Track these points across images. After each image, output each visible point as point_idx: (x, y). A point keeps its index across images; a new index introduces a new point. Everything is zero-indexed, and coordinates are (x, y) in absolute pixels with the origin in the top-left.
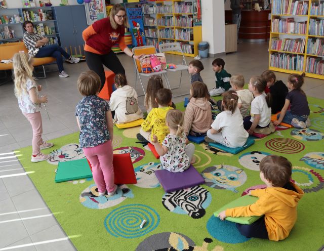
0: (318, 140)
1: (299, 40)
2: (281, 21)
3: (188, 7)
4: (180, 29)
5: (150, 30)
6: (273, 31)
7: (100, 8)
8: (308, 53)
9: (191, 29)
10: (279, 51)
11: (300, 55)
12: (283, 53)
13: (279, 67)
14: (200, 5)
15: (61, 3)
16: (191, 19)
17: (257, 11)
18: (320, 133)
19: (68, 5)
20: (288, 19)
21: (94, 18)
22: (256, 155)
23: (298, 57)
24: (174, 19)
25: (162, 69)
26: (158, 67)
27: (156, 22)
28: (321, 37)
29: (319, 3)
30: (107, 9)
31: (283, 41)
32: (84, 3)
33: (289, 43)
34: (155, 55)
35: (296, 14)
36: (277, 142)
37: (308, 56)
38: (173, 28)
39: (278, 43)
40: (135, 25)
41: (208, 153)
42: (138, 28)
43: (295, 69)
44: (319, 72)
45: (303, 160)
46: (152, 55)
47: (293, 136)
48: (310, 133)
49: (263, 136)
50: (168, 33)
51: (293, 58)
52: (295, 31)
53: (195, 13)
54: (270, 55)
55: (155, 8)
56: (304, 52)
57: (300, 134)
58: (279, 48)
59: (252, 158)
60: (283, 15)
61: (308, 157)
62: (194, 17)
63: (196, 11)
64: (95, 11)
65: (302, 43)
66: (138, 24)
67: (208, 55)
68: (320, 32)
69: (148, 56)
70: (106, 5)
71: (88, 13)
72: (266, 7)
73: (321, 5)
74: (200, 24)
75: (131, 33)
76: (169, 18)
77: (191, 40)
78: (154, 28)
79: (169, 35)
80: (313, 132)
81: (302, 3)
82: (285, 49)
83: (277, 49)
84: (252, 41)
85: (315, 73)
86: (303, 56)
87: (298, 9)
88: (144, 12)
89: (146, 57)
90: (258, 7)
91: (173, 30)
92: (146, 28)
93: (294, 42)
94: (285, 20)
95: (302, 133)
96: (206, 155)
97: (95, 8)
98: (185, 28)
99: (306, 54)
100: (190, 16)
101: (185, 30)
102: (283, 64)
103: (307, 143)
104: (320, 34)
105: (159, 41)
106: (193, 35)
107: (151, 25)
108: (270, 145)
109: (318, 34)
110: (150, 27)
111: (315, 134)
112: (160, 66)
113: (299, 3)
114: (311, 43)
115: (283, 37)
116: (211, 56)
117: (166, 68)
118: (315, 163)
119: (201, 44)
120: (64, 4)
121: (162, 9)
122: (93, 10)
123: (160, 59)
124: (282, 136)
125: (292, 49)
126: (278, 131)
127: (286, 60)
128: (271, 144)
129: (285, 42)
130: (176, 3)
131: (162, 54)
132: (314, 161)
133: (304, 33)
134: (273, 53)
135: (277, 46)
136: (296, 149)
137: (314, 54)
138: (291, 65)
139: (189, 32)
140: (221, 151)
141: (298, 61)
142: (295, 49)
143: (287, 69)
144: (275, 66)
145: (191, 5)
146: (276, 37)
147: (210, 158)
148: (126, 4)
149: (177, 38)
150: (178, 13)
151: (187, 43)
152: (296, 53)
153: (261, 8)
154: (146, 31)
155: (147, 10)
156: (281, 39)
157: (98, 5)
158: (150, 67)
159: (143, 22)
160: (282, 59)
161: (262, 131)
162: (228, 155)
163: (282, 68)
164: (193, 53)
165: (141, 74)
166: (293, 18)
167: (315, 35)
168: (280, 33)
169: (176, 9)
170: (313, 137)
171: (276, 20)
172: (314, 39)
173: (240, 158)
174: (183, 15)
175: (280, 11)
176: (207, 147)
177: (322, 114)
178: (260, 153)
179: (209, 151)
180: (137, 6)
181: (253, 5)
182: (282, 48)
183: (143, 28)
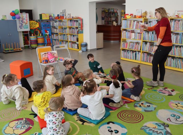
0: (152, 111)
1: (137, 43)
2: (127, 32)
3: (75, 23)
4: (71, 35)
5: (55, 35)
6: (123, 37)
7: (26, 22)
8: (143, 50)
9: (77, 35)
10: (126, 49)
11: (138, 51)
12: (128, 50)
13: (126, 58)
14: (82, 22)
15: (2, 18)
16: (77, 30)
17: (114, 26)
18: (153, 105)
19: (6, 19)
20: (131, 31)
21: (22, 27)
22: (111, 125)
23: (137, 52)
24: (68, 29)
25: (55, 60)
26: (53, 59)
27: (58, 30)
28: (150, 41)
29: (148, 22)
30: (30, 23)
31: (129, 43)
32: (16, 19)
33: (132, 44)
34: (51, 52)
35: (135, 28)
36: (125, 113)
37: (143, 52)
38: (67, 34)
39: (126, 44)
40: (46, 32)
41: (78, 124)
42: (48, 34)
43: (136, 59)
44: (150, 61)
45: (143, 129)
46: (49, 52)
47: (136, 108)
48: (146, 105)
49: (116, 109)
50: (65, 37)
51: (134, 53)
52: (135, 38)
53: (80, 26)
54: (121, 51)
55: (57, 23)
56: (140, 50)
57: (140, 106)
58: (126, 47)
59: (108, 127)
60: (128, 29)
61: (146, 126)
62: (79, 28)
63: (80, 25)
64: (23, 23)
65: (139, 45)
66: (48, 32)
67: (87, 50)
68: (149, 39)
69: (46, 52)
70: (29, 21)
71: (18, 25)
72: (119, 24)
73: (149, 24)
74: (82, 32)
75: (44, 36)
76: (65, 28)
77: (77, 41)
78: (57, 34)
79: (65, 38)
80: (148, 105)
81: (139, 22)
82: (130, 48)
83: (125, 48)
84: (112, 41)
85: (147, 62)
86: (140, 52)
87: (137, 25)
88: (51, 25)
89: (45, 53)
90: (115, 24)
91: (67, 36)
92: (53, 34)
93: (135, 44)
94: (129, 31)
95: (141, 105)
96: (77, 125)
97: (22, 22)
98: (74, 34)
99: (141, 51)
100: (77, 28)
101: (74, 36)
102: (129, 56)
103: (144, 114)
104: (149, 40)
105: (59, 41)
106: (78, 38)
107: (55, 32)
108: (121, 116)
109: (148, 40)
110: (55, 33)
111: (150, 106)
112: (54, 59)
113: (137, 22)
114: (145, 45)
115: (128, 41)
116: (88, 50)
117: (58, 60)
118: (151, 132)
119: (82, 44)
120: (4, 19)
121: (61, 23)
122: (21, 23)
123: (54, 55)
124: (128, 108)
125: (134, 48)
126: (126, 104)
127: (130, 54)
128: (121, 114)
129: (130, 44)
130: (69, 21)
131: (55, 52)
132: (150, 130)
133: (140, 39)
134: (123, 50)
135: (125, 46)
136: (138, 119)
137: (146, 51)
138: (133, 57)
139: (76, 37)
140: (87, 122)
141: (137, 55)
142: (135, 48)
143: (131, 59)
144: (124, 57)
145: (77, 22)
146: (125, 41)
147: (79, 128)
148: (42, 20)
149: (69, 40)
150: (70, 26)
151: (75, 43)
152: (136, 50)
153: (117, 24)
154: (52, 35)
155: (53, 24)
156: (127, 42)
157: (24, 20)
158: (47, 59)
159: (51, 30)
160: (128, 53)
161: (115, 105)
162: (92, 125)
163: (128, 58)
164: (78, 49)
165: (42, 64)
166: (134, 31)
167: (146, 40)
168: (127, 39)
169: (69, 24)
170: (148, 109)
171: (124, 31)
172: (146, 43)
173: (99, 128)
174: (73, 27)
175: (127, 26)
176: (78, 118)
177: (153, 90)
178: (113, 123)
179: (79, 122)
180: (48, 22)
181: (113, 22)
182: (128, 47)
183: (51, 34)
